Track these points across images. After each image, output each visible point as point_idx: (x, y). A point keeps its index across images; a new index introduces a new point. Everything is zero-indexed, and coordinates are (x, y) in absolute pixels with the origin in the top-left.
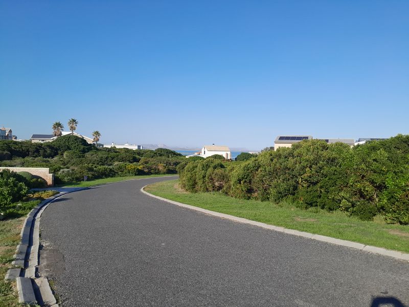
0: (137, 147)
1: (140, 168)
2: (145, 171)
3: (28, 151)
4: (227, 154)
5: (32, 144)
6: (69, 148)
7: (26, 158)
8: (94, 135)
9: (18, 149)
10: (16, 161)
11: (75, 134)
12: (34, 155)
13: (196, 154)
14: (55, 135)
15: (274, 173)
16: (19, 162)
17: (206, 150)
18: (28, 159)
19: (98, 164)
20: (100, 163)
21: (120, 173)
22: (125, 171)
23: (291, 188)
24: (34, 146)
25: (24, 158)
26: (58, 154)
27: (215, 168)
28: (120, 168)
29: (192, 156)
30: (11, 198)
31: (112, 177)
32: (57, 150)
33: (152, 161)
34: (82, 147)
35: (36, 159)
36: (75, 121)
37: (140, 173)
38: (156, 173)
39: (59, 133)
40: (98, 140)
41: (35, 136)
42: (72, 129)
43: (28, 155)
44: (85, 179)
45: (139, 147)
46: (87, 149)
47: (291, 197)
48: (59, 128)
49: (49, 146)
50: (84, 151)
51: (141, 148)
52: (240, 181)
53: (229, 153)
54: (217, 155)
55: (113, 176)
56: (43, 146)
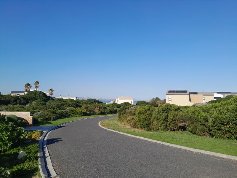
0: (75, 98)
1: (84, 111)
2: (88, 113)
3: (10, 101)
4: (132, 102)
5: (12, 96)
6: (35, 99)
7: (9, 106)
8: (50, 91)
9: (3, 100)
10: (2, 107)
11: (38, 90)
12: (14, 104)
13: (112, 102)
14: (26, 91)
16: (4, 108)
17: (119, 100)
18: (10, 106)
19: (57, 109)
20: (58, 108)
21: (72, 114)
22: (75, 113)
24: (14, 97)
25: (7, 105)
26: (29, 103)
28: (72, 111)
30: (11, 143)
31: (68, 117)
32: (28, 100)
33: (90, 107)
34: (44, 98)
35: (15, 106)
36: (38, 82)
37: (85, 114)
38: (94, 114)
39: (29, 90)
40: (52, 94)
41: (13, 92)
42: (37, 87)
43: (10, 103)
44: (52, 119)
45: (77, 98)
46: (47, 99)
48: (29, 86)
49: (23, 97)
50: (45, 101)
51: (78, 99)
53: (133, 101)
54: (126, 102)
56: (19, 98)
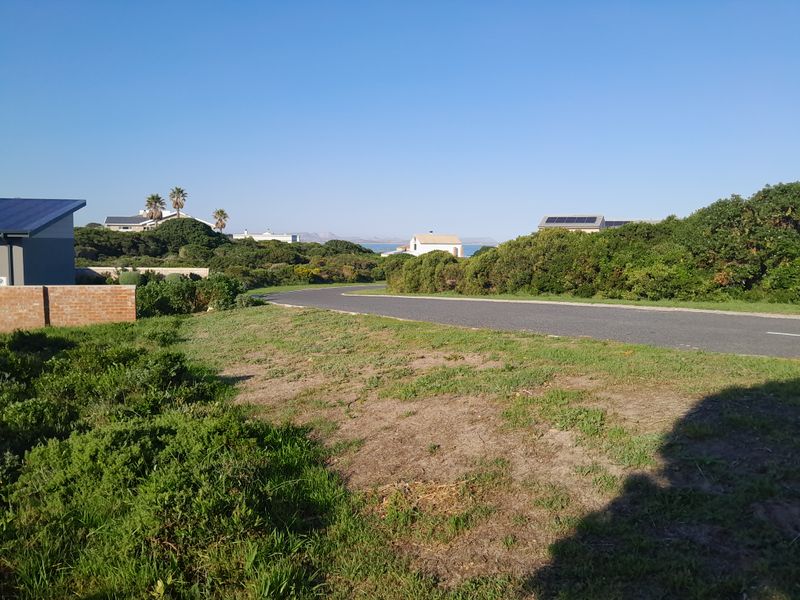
0: (290, 238)
1: (315, 271)
2: (323, 276)
3: (120, 246)
4: (456, 250)
5: (124, 234)
6: (185, 242)
7: (126, 258)
8: (216, 217)
9: (105, 243)
11: (183, 215)
13: (399, 250)
14: (151, 218)
15: (511, 264)
17: (418, 243)
18: (130, 259)
19: (248, 266)
20: (250, 264)
21: (285, 279)
22: (294, 276)
23: (528, 277)
24: (128, 237)
26: (167, 251)
27: (446, 262)
28: (284, 272)
29: (392, 253)
31: (277, 285)
32: (164, 243)
33: (332, 262)
34: (206, 238)
35: (143, 258)
36: (182, 191)
37: (316, 280)
38: (341, 281)
39: (158, 214)
40: (223, 226)
41: (110, 220)
42: (178, 206)
43: (123, 253)
45: (294, 237)
46: (215, 241)
47: (527, 286)
48: (158, 204)
50: (210, 246)
51: (298, 240)
52: (476, 274)
53: (459, 247)
55: (278, 283)
56: (142, 238)
